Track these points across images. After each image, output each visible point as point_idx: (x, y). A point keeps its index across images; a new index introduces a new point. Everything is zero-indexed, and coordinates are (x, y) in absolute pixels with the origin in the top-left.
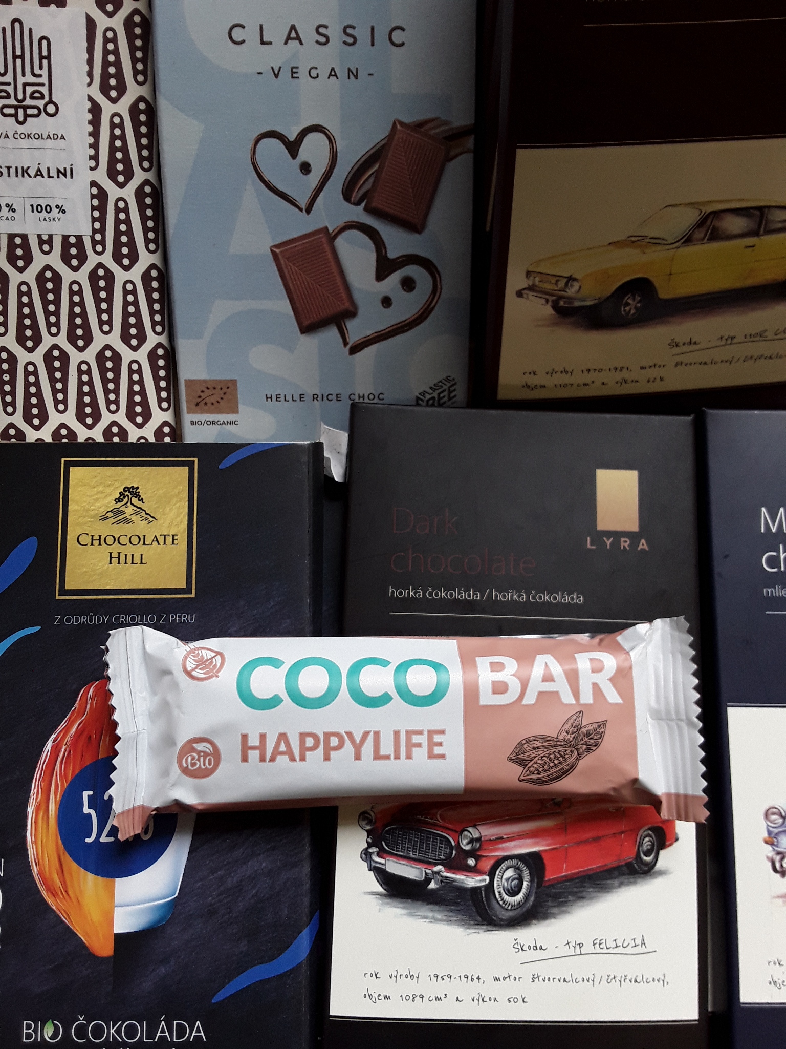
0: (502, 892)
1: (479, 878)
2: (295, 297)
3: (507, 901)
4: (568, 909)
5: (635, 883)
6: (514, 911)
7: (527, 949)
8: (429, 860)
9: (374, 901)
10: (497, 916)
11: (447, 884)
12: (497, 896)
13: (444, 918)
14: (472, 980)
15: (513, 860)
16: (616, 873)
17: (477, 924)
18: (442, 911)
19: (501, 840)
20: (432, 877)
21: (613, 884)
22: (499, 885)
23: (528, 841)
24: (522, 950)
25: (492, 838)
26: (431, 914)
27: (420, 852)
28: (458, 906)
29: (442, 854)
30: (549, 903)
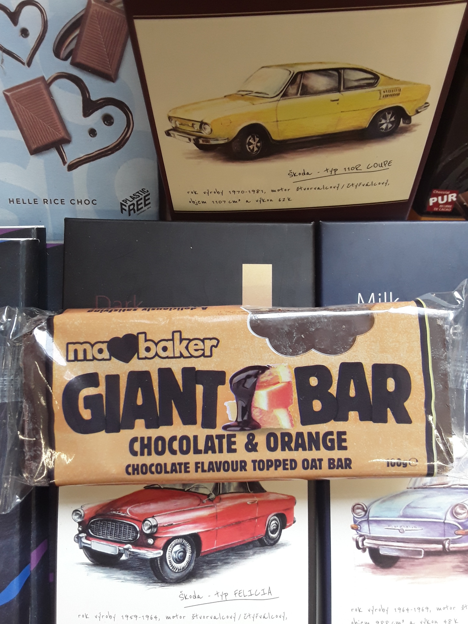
0: (172, 560)
1: (156, 552)
2: (25, 130)
3: (175, 566)
4: (217, 570)
5: (264, 552)
6: (179, 573)
7: (189, 598)
8: (122, 541)
9: (85, 570)
10: (168, 577)
11: (134, 556)
12: (169, 563)
13: (132, 579)
14: (151, 618)
15: (180, 539)
16: (251, 546)
17: (155, 583)
18: (131, 574)
19: (171, 526)
20: (123, 552)
21: (249, 553)
22: (169, 556)
23: (191, 526)
24: (186, 598)
25: (165, 525)
26: (123, 577)
27: (116, 536)
28: (141, 571)
29: (131, 537)
30: (205, 567)
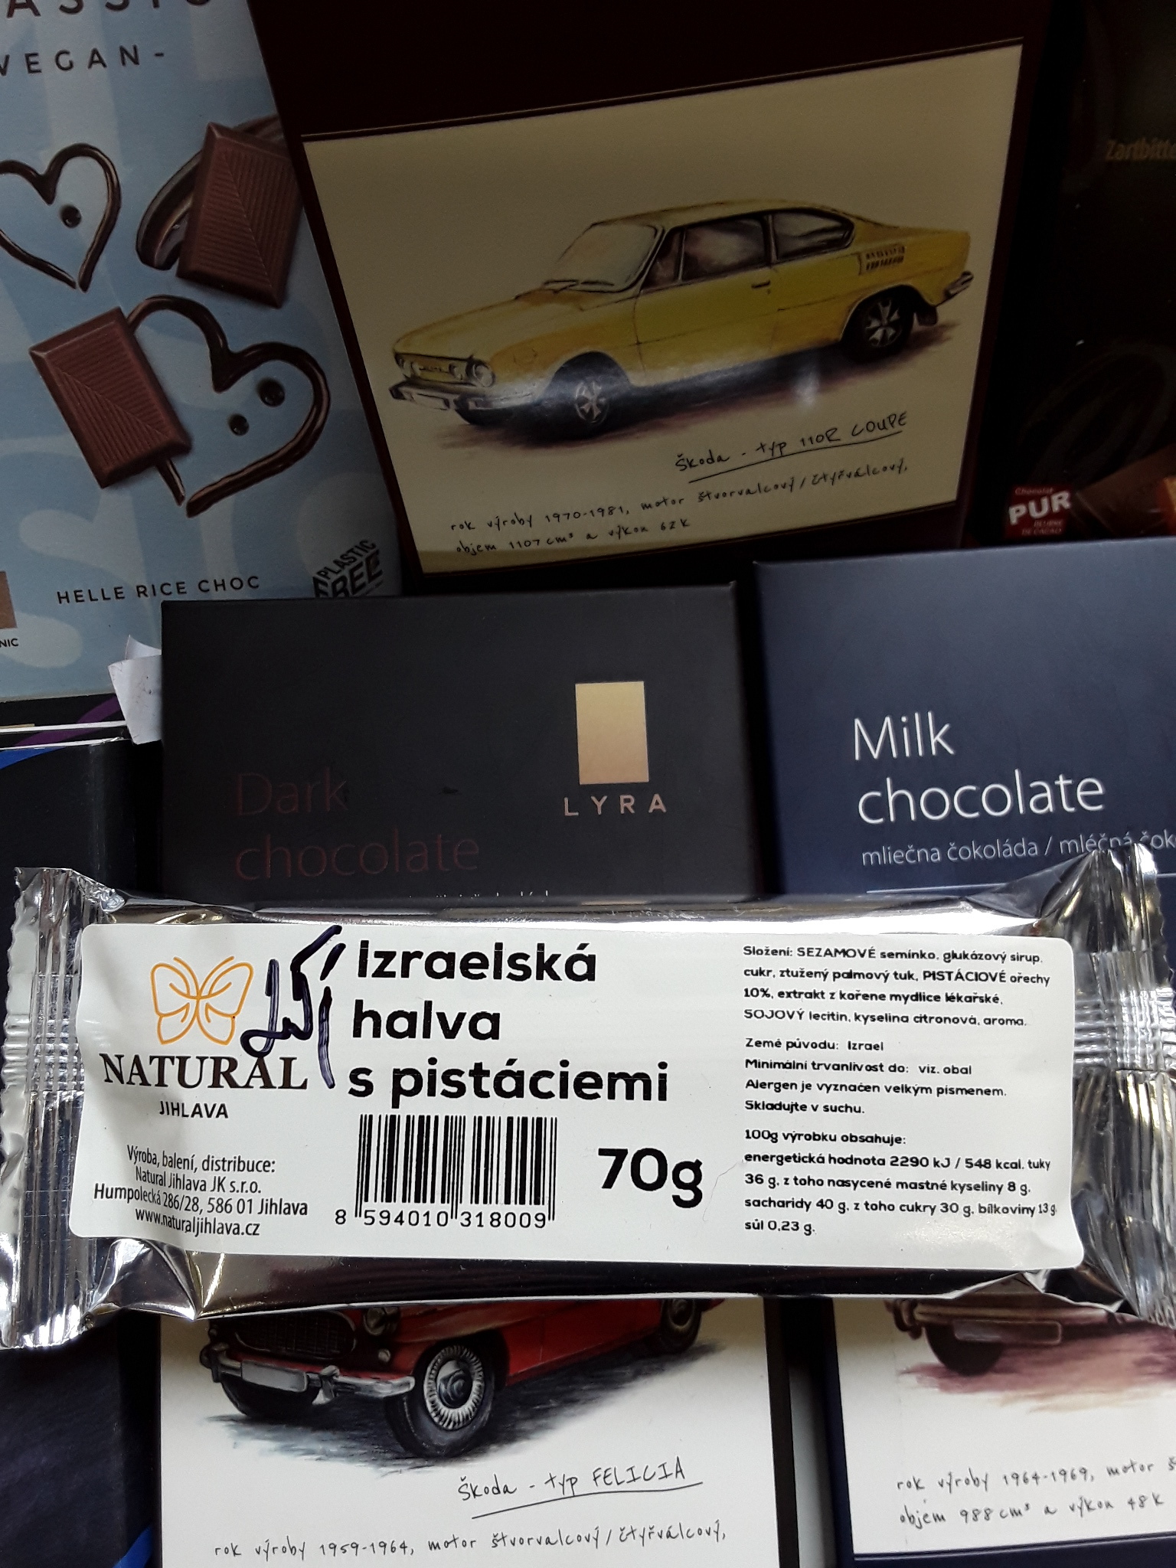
0: (438, 1401)
1: (397, 1381)
2: (84, 430)
3: (446, 1414)
4: (549, 1421)
5: (661, 1373)
6: (458, 1432)
7: (484, 1493)
8: (314, 1356)
9: (228, 1434)
10: (429, 1442)
11: (344, 1394)
12: (430, 1409)
13: (343, 1451)
14: (393, 1549)
15: (456, 1348)
16: (628, 1356)
17: (397, 1458)
18: (340, 1439)
19: (432, 1315)
20: (320, 1386)
21: (625, 1374)
22: (431, 1391)
23: (480, 1313)
24: (475, 1495)
25: (418, 1314)
26: (320, 1447)
27: (301, 1344)
28: (365, 1431)
29: (335, 1346)
30: (518, 1415)
